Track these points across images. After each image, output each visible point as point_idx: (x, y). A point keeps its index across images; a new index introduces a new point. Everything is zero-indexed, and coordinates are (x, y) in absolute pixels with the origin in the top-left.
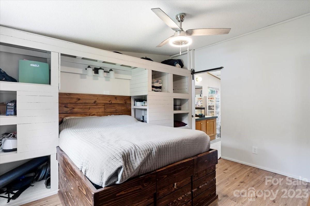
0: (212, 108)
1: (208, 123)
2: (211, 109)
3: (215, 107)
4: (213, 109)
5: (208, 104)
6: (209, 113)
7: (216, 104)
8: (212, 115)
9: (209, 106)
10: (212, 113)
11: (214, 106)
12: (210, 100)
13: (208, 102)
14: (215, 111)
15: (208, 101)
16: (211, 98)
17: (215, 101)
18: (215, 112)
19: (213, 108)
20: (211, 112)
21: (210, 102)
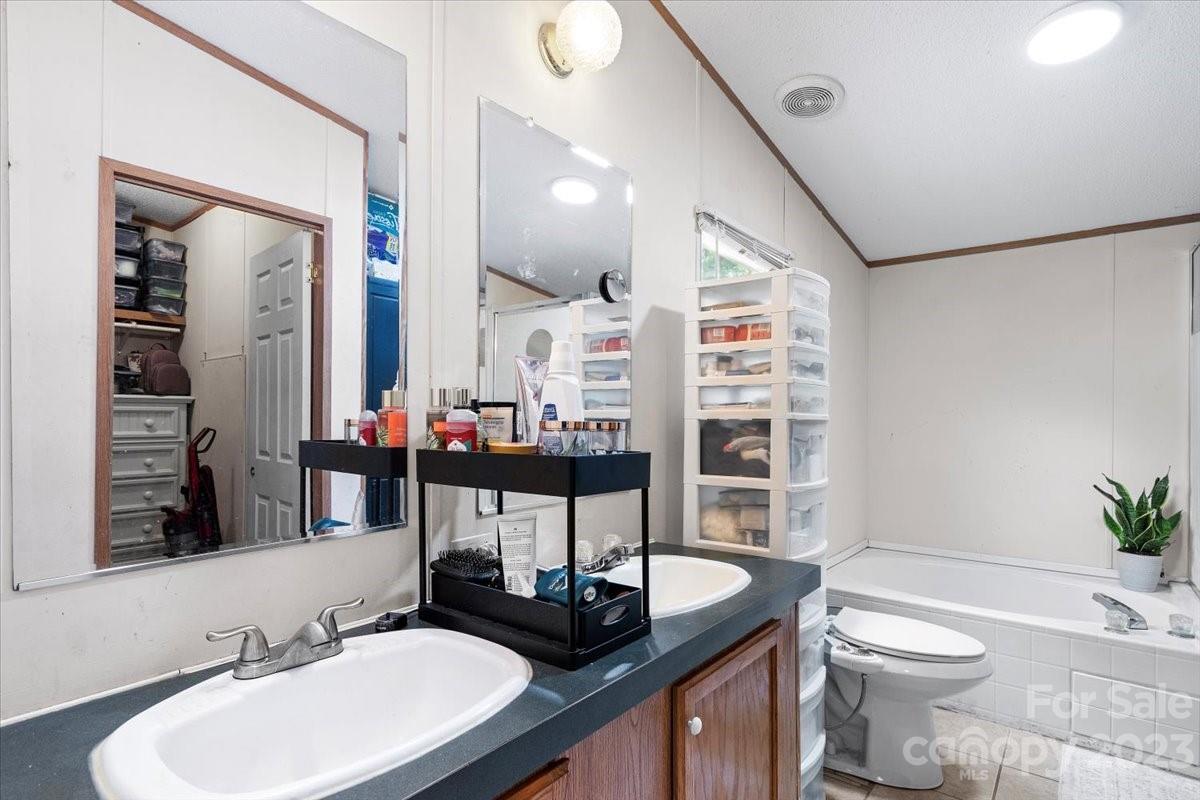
0: (747, 455)
1: (696, 724)
2: (733, 464)
3: (779, 434)
4: (761, 469)
5: (691, 397)
6: (702, 509)
7: (792, 406)
8: (743, 533)
9: (713, 433)
10: (748, 518)
11: (764, 426)
12: (724, 360)
13: (692, 379)
14: (776, 484)
15: (691, 364)
16: (736, 333)
17: (779, 361)
18: (777, 503)
19: (760, 453)
20: (732, 502)
21: (715, 376)
